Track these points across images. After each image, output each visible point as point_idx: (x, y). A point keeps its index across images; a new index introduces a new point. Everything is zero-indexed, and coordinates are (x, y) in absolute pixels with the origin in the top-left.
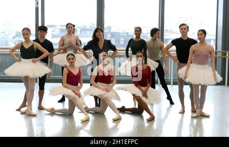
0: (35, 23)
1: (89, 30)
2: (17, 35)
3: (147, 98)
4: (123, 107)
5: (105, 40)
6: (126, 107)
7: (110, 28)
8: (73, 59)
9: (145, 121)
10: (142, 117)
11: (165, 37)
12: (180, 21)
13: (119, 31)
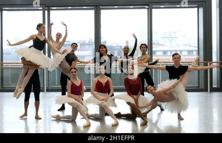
4: (119, 113)
7: (105, 42)
8: (75, 72)
12: (165, 35)
13: (113, 45)
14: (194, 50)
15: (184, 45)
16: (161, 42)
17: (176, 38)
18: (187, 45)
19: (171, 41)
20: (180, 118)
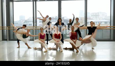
0: (33, 16)
1: (55, 19)
2: (25, 22)
3: (75, 44)
4: (66, 48)
5: (62, 23)
6: (67, 48)
7: (63, 18)
8: (42, 29)
9: (75, 53)
10: (74, 51)
11: (87, 21)
12: (93, 14)
13: (67, 19)
14: (108, 22)
15: (103, 19)
16: (91, 18)
17: (99, 15)
18: (104, 19)
19: (96, 17)
20: (93, 49)
